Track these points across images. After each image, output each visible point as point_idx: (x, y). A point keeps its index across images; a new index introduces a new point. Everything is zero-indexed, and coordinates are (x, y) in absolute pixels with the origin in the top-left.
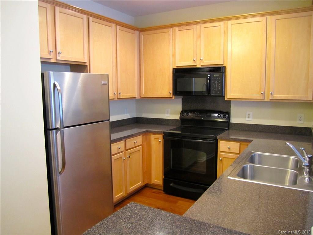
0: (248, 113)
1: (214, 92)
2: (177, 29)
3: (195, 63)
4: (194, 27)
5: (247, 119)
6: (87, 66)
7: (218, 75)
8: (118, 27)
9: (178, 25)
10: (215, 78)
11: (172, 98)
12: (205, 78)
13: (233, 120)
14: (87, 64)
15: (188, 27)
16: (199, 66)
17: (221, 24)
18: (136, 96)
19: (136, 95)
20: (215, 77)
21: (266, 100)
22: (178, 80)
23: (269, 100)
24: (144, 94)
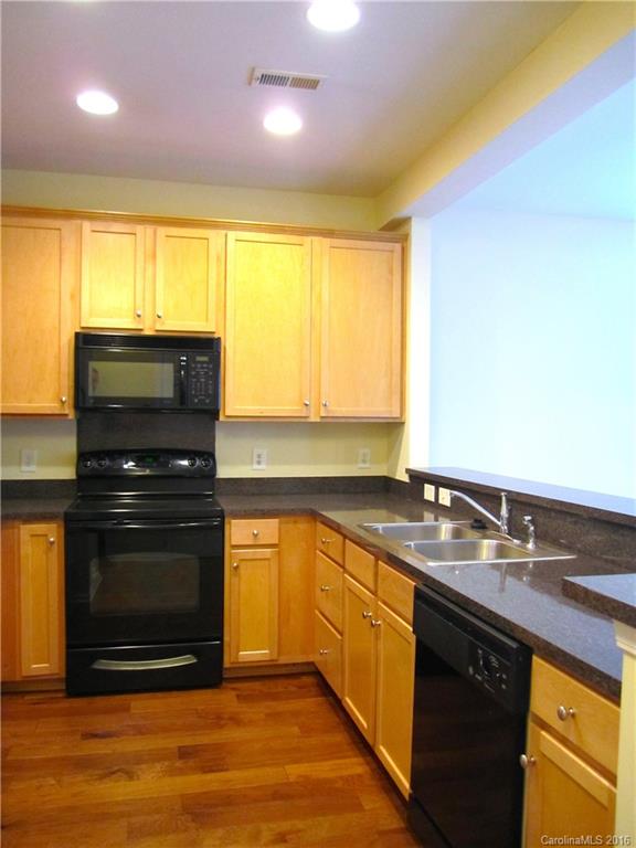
0: (256, 451)
1: (196, 401)
2: (87, 225)
3: (139, 322)
5: (256, 466)
7: (205, 359)
10: (199, 366)
11: (66, 415)
12: (172, 365)
13: (224, 472)
16: (148, 332)
20: (199, 362)
21: (313, 419)
23: (319, 420)
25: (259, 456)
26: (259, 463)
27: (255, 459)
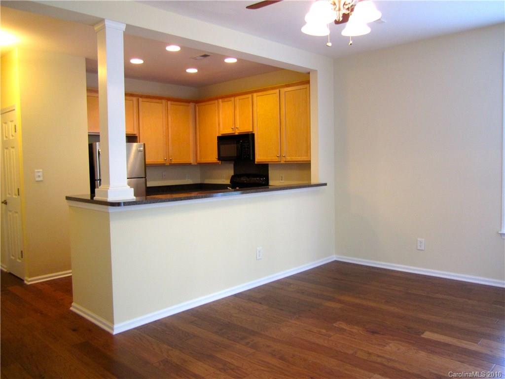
0: (281, 175)
2: (220, 100)
3: (233, 130)
4: (232, 99)
6: (137, 137)
8: (169, 102)
9: (222, 98)
11: (218, 163)
13: (271, 183)
14: (137, 135)
15: (228, 99)
16: (237, 134)
17: (250, 96)
18: (192, 162)
19: (192, 160)
21: (282, 162)
22: (222, 146)
23: (284, 162)
24: (199, 160)
25: (282, 177)
26: (282, 180)
27: (281, 178)
